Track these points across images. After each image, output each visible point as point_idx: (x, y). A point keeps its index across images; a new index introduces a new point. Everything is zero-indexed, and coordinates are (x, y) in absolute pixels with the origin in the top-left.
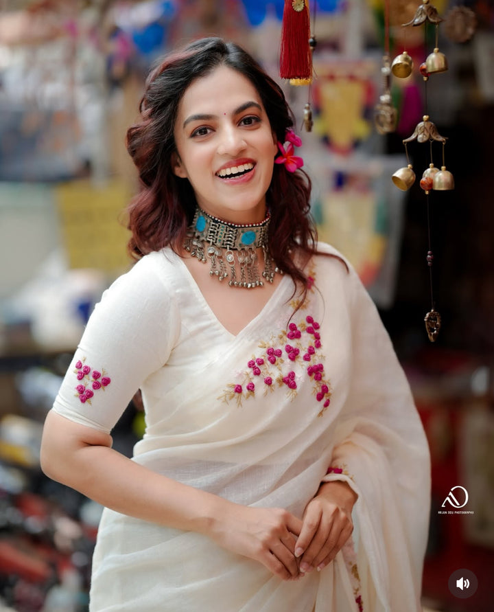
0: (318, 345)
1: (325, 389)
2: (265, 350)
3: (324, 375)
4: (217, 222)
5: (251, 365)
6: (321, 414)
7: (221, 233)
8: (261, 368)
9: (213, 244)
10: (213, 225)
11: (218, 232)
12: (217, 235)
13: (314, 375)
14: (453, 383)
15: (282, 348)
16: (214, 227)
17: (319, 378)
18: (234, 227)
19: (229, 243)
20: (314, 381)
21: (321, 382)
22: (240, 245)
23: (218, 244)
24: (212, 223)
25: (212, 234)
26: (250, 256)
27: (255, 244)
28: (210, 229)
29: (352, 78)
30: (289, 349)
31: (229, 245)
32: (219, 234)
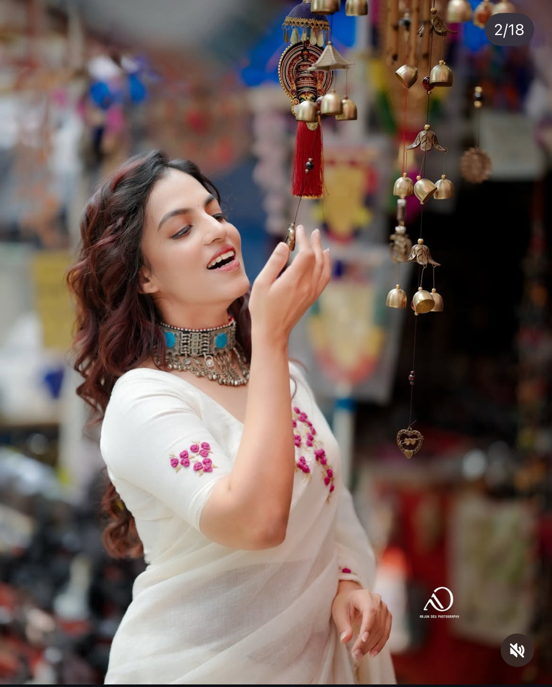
0: (314, 432)
1: (330, 474)
3: (327, 460)
4: (188, 332)
6: (328, 500)
7: (195, 342)
9: (189, 356)
10: (184, 337)
11: (191, 342)
12: (191, 345)
13: (320, 459)
14: (444, 467)
16: (185, 338)
18: (207, 332)
19: (205, 349)
20: (321, 466)
21: (326, 466)
22: (216, 349)
23: (194, 354)
24: (183, 335)
25: (186, 346)
26: (226, 359)
27: (228, 346)
28: (182, 342)
29: (353, 164)
31: (205, 351)
32: (193, 344)
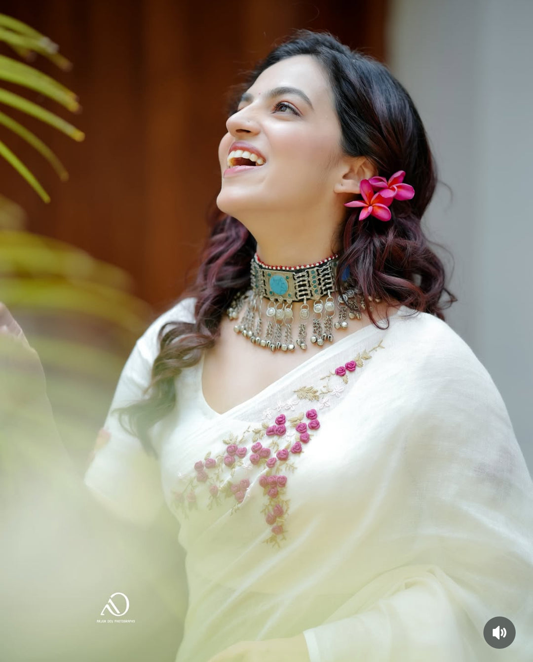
2: (225, 447)
3: (284, 494)
5: (199, 466)
8: (211, 474)
13: (269, 488)
15: (249, 446)
17: (274, 495)
20: (267, 497)
21: (276, 500)
22: (271, 292)
30: (257, 449)
